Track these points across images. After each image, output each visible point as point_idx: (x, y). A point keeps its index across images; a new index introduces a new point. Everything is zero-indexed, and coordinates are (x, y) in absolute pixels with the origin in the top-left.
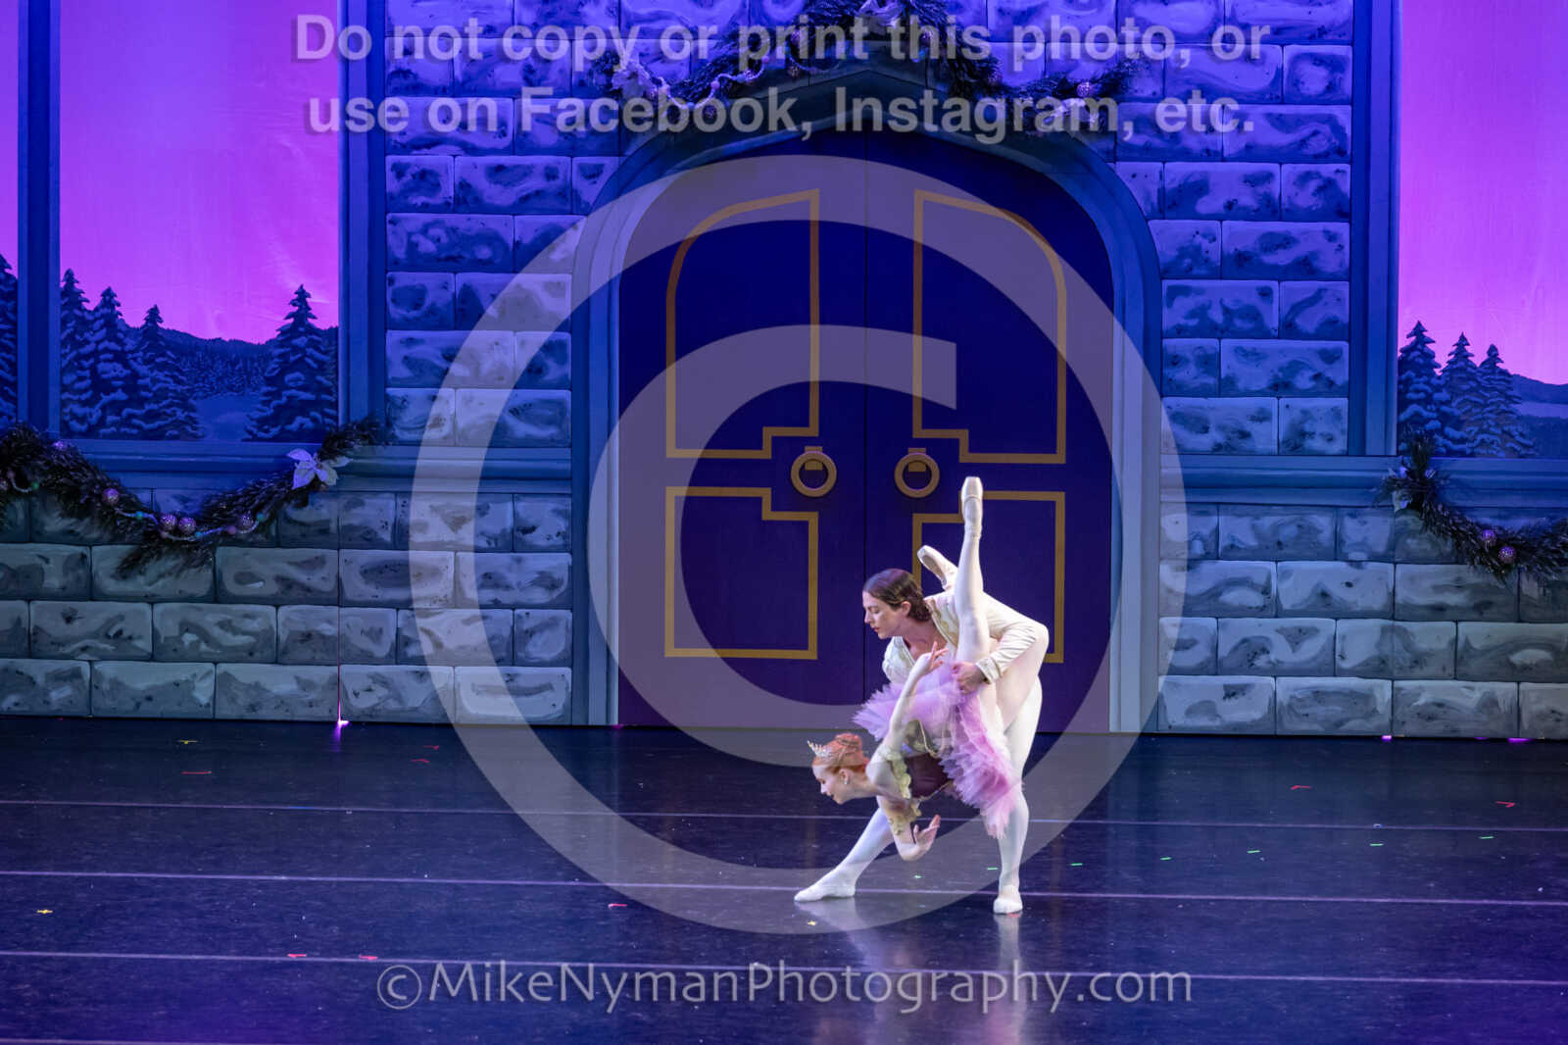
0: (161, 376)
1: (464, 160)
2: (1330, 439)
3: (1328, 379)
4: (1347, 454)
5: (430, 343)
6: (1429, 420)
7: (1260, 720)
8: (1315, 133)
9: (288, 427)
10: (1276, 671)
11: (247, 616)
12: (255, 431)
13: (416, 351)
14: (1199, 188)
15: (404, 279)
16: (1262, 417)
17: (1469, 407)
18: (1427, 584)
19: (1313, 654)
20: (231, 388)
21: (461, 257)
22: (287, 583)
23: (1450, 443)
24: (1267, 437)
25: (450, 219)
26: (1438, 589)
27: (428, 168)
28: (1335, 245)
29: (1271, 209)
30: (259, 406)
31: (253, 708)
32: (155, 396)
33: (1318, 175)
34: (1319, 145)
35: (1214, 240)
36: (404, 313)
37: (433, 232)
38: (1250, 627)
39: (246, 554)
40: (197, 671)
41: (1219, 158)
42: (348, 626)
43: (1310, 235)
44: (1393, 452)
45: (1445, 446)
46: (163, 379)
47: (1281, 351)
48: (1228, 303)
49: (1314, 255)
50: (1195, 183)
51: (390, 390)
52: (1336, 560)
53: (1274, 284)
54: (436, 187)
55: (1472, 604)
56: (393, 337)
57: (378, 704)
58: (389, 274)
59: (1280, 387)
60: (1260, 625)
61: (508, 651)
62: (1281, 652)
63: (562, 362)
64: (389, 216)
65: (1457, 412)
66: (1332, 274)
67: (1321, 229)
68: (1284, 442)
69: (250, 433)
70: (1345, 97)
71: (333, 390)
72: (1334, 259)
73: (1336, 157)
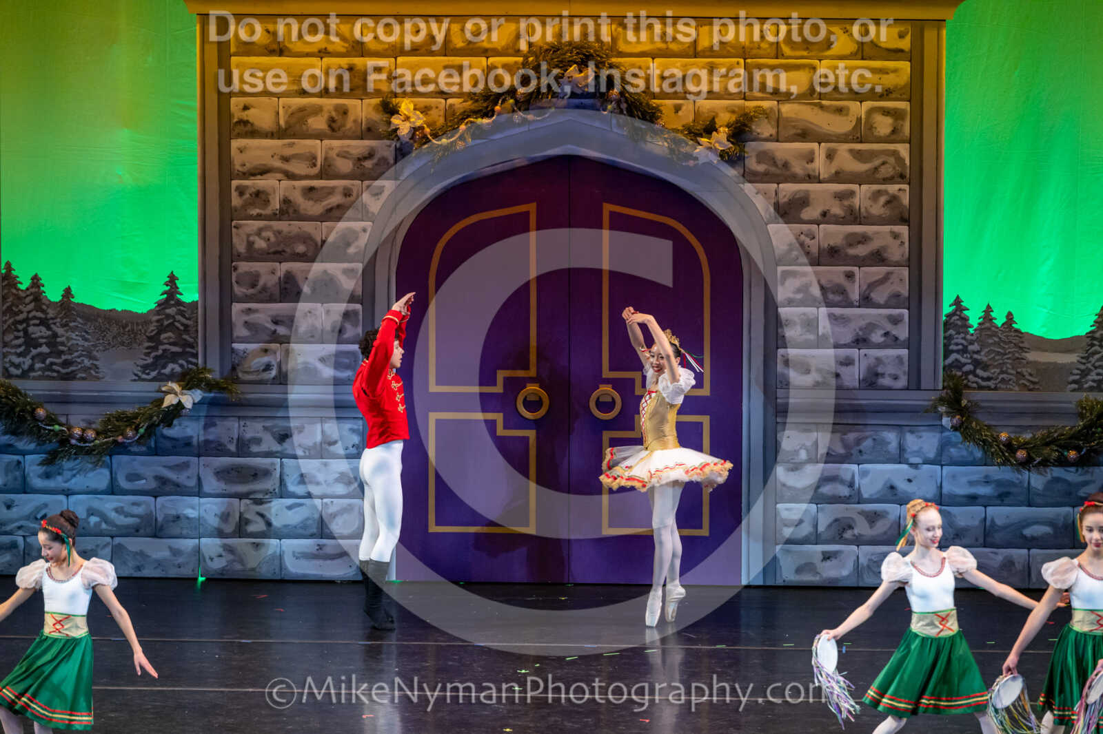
0: (73, 336)
1: (286, 183)
2: (896, 378)
3: (894, 336)
4: (908, 389)
5: (265, 312)
6: (965, 364)
7: (848, 576)
8: (884, 163)
9: (163, 371)
10: (858, 541)
11: (134, 504)
12: (140, 374)
13: (252, 318)
14: (802, 202)
15: (244, 267)
16: (848, 362)
17: (992, 356)
18: (964, 480)
19: (885, 529)
20: (122, 344)
21: (284, 251)
22: (163, 481)
23: (980, 381)
24: (852, 376)
25: (276, 225)
26: (971, 483)
27: (261, 189)
28: (899, 242)
29: (854, 217)
30: (144, 357)
31: (139, 568)
32: (69, 349)
33: (886, 192)
34: (886, 171)
35: (814, 238)
36: (245, 291)
37: (264, 234)
38: (839, 510)
39: (134, 460)
40: (99, 542)
41: (817, 180)
42: (205, 511)
43: (881, 235)
44: (940, 387)
45: (976, 383)
46: (75, 337)
47: (861, 316)
48: (823, 282)
49: (884, 248)
50: (800, 199)
51: (235, 345)
52: (900, 463)
53: (855, 269)
54: (267, 202)
55: (996, 494)
56: (237, 307)
57: (227, 566)
58: (234, 264)
59: (861, 341)
60: (847, 509)
61: (317, 528)
62: (862, 528)
63: (355, 325)
64: (234, 223)
65: (985, 359)
66: (896, 262)
67: (889, 230)
68: (863, 380)
69: (136, 375)
70: (905, 138)
71: (195, 345)
72: (897, 251)
73: (899, 180)
